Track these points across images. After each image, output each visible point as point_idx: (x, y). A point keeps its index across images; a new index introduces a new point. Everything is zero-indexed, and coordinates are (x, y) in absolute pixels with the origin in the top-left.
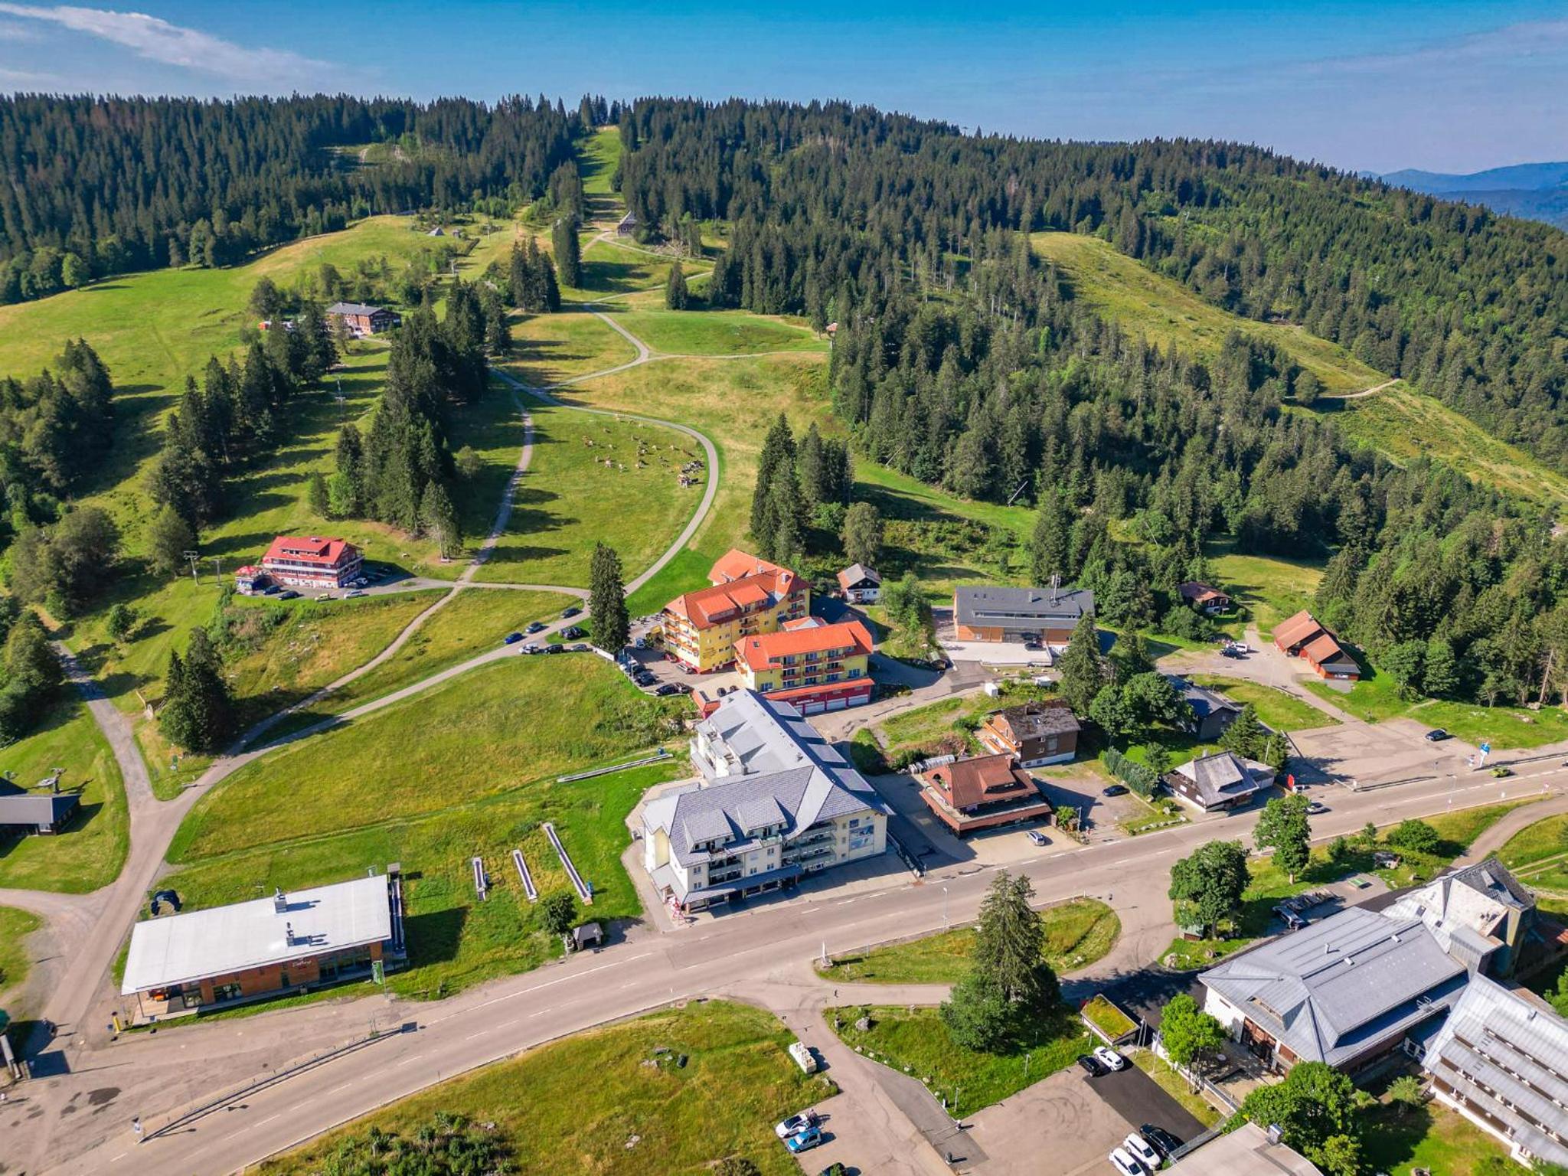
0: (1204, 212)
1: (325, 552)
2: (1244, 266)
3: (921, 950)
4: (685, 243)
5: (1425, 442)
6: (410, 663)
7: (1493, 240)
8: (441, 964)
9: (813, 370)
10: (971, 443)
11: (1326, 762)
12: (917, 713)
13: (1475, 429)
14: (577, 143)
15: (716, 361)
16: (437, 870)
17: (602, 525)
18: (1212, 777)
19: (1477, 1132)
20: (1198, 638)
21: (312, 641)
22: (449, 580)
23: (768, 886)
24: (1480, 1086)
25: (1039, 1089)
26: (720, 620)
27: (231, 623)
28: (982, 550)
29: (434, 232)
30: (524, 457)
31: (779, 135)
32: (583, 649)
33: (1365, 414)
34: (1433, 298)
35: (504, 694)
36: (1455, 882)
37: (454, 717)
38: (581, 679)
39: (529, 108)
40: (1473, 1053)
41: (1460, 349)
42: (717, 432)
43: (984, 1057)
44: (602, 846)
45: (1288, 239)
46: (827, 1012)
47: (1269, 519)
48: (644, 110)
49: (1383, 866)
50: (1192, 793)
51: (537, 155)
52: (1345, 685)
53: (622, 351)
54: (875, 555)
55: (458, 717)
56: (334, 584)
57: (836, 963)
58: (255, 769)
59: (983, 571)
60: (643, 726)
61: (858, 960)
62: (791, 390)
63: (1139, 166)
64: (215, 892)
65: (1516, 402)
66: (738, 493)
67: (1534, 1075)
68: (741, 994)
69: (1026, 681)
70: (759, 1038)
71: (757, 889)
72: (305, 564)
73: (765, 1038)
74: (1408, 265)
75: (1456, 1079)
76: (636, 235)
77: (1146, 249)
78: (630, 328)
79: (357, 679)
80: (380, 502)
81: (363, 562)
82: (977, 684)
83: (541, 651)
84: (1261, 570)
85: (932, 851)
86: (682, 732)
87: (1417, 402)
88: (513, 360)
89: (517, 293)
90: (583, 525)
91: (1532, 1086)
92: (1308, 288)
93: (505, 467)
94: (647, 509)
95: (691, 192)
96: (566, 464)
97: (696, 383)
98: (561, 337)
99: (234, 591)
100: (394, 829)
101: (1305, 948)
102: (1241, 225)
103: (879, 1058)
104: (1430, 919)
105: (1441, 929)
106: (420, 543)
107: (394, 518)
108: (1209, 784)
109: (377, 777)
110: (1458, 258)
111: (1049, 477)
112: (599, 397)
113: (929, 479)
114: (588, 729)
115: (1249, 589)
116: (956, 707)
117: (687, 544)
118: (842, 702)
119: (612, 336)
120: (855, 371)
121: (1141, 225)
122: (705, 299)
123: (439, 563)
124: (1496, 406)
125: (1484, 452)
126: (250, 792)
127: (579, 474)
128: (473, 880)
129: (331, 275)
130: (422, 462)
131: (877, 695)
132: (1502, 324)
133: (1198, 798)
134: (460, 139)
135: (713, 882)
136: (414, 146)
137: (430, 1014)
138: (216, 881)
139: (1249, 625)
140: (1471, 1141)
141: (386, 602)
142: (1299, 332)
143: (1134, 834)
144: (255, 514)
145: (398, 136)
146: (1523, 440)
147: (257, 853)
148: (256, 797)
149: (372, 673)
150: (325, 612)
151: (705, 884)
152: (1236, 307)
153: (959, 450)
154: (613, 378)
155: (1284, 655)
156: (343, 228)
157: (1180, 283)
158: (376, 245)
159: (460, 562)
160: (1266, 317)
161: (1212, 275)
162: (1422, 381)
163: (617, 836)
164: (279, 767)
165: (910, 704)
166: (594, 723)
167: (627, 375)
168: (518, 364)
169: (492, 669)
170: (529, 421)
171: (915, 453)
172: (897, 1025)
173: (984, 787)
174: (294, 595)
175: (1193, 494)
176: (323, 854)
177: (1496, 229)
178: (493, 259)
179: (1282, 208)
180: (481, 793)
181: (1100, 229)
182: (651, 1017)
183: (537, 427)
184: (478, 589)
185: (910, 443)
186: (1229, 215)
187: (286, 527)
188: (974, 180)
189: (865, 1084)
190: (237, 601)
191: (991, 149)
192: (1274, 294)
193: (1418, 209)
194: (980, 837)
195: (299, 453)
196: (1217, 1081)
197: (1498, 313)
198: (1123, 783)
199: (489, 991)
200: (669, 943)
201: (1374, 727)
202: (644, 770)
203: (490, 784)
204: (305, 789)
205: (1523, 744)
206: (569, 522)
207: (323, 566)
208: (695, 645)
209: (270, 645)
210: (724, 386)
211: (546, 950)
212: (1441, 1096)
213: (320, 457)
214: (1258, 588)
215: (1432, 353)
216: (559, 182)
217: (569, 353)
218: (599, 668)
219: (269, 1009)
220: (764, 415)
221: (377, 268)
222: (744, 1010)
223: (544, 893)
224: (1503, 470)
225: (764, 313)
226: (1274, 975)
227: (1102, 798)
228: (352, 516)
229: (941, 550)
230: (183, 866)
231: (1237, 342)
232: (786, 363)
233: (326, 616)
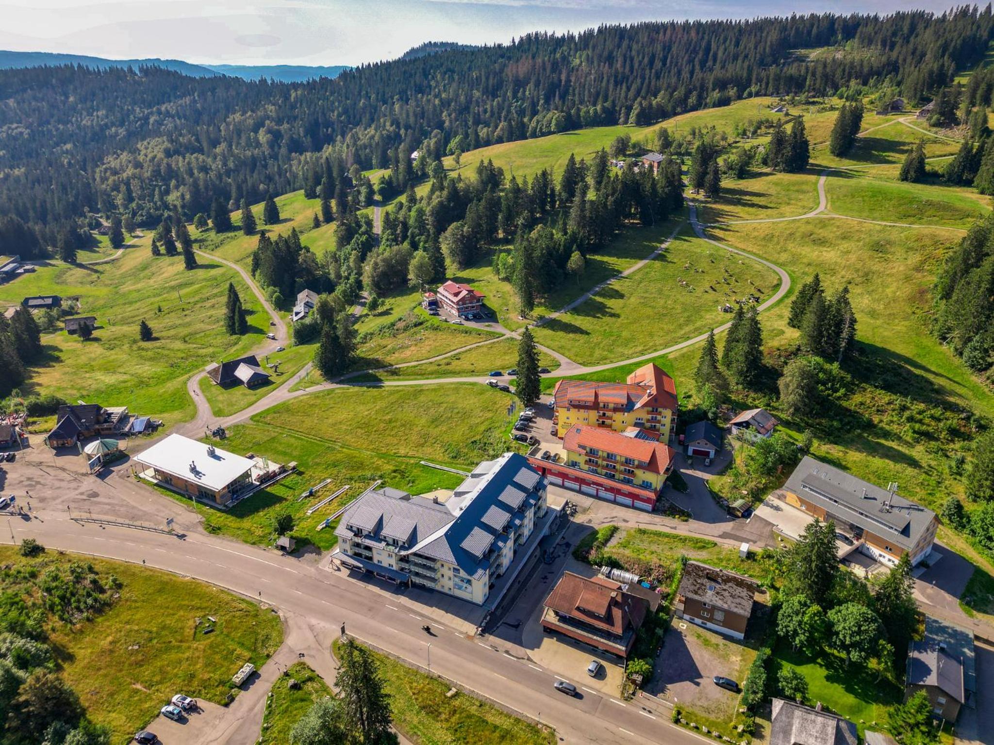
1: (457, 294)
4: (970, 128)
6: (437, 368)
8: (235, 518)
12: (670, 536)
16: (310, 476)
17: (631, 323)
21: (416, 340)
22: (510, 330)
23: (390, 578)
26: (578, 406)
27: (400, 319)
29: (776, 109)
30: (635, 267)
35: (455, 402)
37: (422, 404)
53: (804, 207)
56: (457, 314)
58: (328, 393)
61: (365, 653)
62: (915, 260)
64: (241, 439)
68: (292, 623)
70: (249, 649)
73: (252, 651)
76: (930, 119)
78: (834, 190)
79: (408, 367)
81: (482, 306)
82: (746, 541)
83: (496, 387)
85: (516, 628)
88: (717, 203)
90: (619, 320)
93: (616, 271)
94: (673, 321)
96: (655, 278)
97: (833, 239)
98: (771, 190)
100: (331, 447)
103: (269, 707)
109: (360, 419)
112: (741, 237)
114: (467, 441)
116: (702, 548)
117: (671, 352)
118: (629, 501)
123: (516, 319)
126: (313, 402)
127: (656, 286)
131: (662, 509)
135: (354, 555)
137: (196, 536)
141: (468, 332)
143: (677, 721)
145: (847, 42)
147: (277, 430)
148: (312, 406)
149: (417, 366)
150: (438, 327)
151: (350, 552)
154: (768, 225)
159: (527, 321)
164: (337, 396)
165: (673, 528)
166: (473, 439)
167: (782, 225)
168: (715, 206)
170: (666, 245)
173: (577, 605)
180: (385, 450)
182: (245, 602)
183: (667, 249)
185: (968, 329)
189: (241, 714)
190: (416, 309)
198: (744, 683)
200: (311, 573)
203: (395, 447)
204: (330, 411)
206: (613, 315)
207: (453, 302)
209: (401, 336)
210: (856, 246)
217: (761, 203)
222: (277, 631)
227: (707, 681)
232: (935, 236)
233: (436, 329)
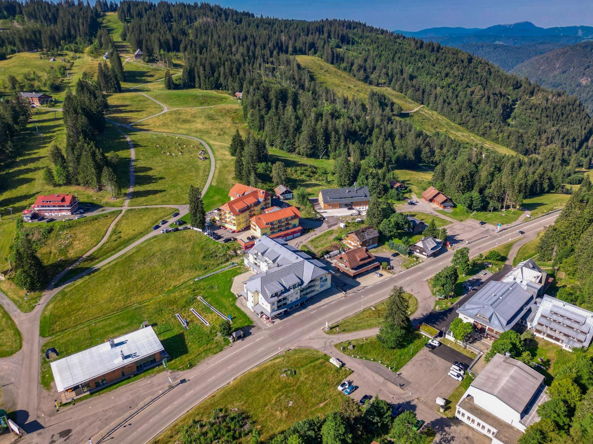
0: (350, 47)
1: (63, 200)
2: (368, 66)
3: (357, 319)
4: (165, 62)
5: (435, 126)
6: (116, 242)
7: (444, 55)
8: (184, 356)
9: (236, 111)
10: (306, 136)
11: (454, 236)
12: (320, 237)
13: (448, 121)
14: (100, 20)
15: (195, 110)
16: (163, 321)
17: (174, 179)
18: (428, 246)
19: (551, 343)
20: (399, 200)
21: (68, 239)
22: (118, 207)
23: (296, 306)
24: (551, 329)
25: (417, 357)
26: (242, 211)
27: (27, 235)
28: (316, 176)
29: (52, 60)
30: (132, 153)
31: (187, 16)
32: (186, 228)
33: (416, 118)
34: (429, 76)
35: (161, 250)
36: (524, 268)
37: (143, 261)
38: (190, 240)
39: (73, 5)
40: (547, 320)
41: (441, 93)
42: (205, 138)
43: (395, 351)
44: (226, 302)
45: (380, 56)
46: (336, 346)
47: (405, 156)
48: (127, 6)
49: (488, 267)
50: (421, 252)
51: (85, 25)
52: (450, 210)
53: (156, 108)
54: (285, 181)
55: (145, 261)
56: (69, 213)
57: (331, 328)
58: (64, 294)
59: (320, 183)
60: (222, 255)
61: (338, 326)
62: (229, 120)
63: (325, 29)
64: (70, 346)
65: (460, 111)
66: (224, 162)
67: (568, 322)
68: (302, 345)
69: (354, 221)
70: (317, 359)
71: (292, 307)
72: (54, 206)
73: (319, 359)
74: (420, 65)
75: (544, 329)
76: (144, 59)
77: (335, 61)
78: (156, 97)
79: (95, 251)
80: (80, 177)
81: (79, 203)
82: (336, 224)
83: (170, 231)
84: (408, 174)
85: (345, 285)
86: (237, 255)
87: (430, 113)
88: (110, 114)
89: (102, 85)
90: (167, 179)
91: (567, 326)
92: (390, 74)
93: (125, 158)
94: (190, 171)
95: (162, 40)
96: (151, 155)
97: (190, 119)
98: (127, 103)
99: (22, 221)
100: (136, 308)
101: (486, 296)
102: (364, 51)
103: (361, 358)
104: (518, 281)
105: (523, 283)
106: (100, 193)
107: (87, 184)
108: (427, 248)
109: (119, 289)
110: (434, 62)
111: (333, 147)
112: (154, 127)
113: (291, 151)
114: (200, 259)
115: (406, 181)
116: (332, 233)
117: (211, 183)
118: (291, 236)
119: (149, 101)
120: (256, 111)
121: (333, 52)
122: (180, 85)
123: (112, 201)
124: (454, 112)
125: (452, 128)
126: (66, 303)
127: (158, 159)
128: (180, 322)
129: (13, 80)
130: (97, 159)
131: (304, 232)
132: (451, 84)
133: (424, 253)
134: (46, 17)
135: (279, 307)
136: (23, 21)
137: (190, 375)
138: (68, 341)
139: (412, 193)
140: (551, 346)
141: (96, 218)
142: (389, 90)
143: (408, 268)
144: (16, 187)
145: (14, 16)
146: (463, 123)
147: (81, 327)
148: (70, 305)
149: (101, 248)
150: (70, 226)
151: (276, 309)
152: (368, 82)
153: (300, 140)
154: (156, 119)
155: (427, 202)
156: (6, 59)
157: (348, 73)
158: (26, 66)
159: (121, 199)
160: (378, 85)
161: (359, 70)
162: (431, 105)
163: (230, 297)
164: (74, 291)
165: (316, 234)
166: (202, 256)
167: (161, 117)
168: (113, 115)
169: (152, 241)
170: (128, 139)
171: (284, 142)
172: (362, 345)
173: (359, 259)
174: (52, 220)
175: (384, 149)
176: (110, 323)
177: (443, 51)
178: (84, 70)
179: (376, 45)
180: (166, 290)
181: (317, 54)
182: (274, 359)
183: (133, 141)
184: (133, 209)
185: (282, 138)
186: (359, 48)
187: (34, 191)
188: (269, 35)
189: (360, 367)
190: (26, 226)
191: (271, 23)
192: (379, 76)
193: (418, 45)
194: (359, 277)
195: (28, 159)
196: (470, 343)
197: (449, 80)
198: (397, 252)
199: (208, 362)
200: (269, 332)
201: (462, 223)
202: (229, 271)
203: (168, 285)
204: (90, 298)
205: (507, 223)
206: (161, 178)
207: (63, 206)
208: (234, 222)
209: (49, 242)
210: (203, 119)
211: (223, 343)
212: (538, 335)
213: (38, 160)
214: (409, 181)
215: (433, 95)
216: (101, 37)
217: (133, 109)
218: (196, 235)
219: (120, 386)
220: (222, 130)
221: (32, 76)
222: (306, 350)
223: (211, 322)
224: (459, 134)
225: (206, 89)
226: (481, 306)
227: (392, 258)
228: (65, 184)
229: (303, 177)
230: (50, 338)
231: (373, 94)
232: (225, 109)
233: (70, 227)
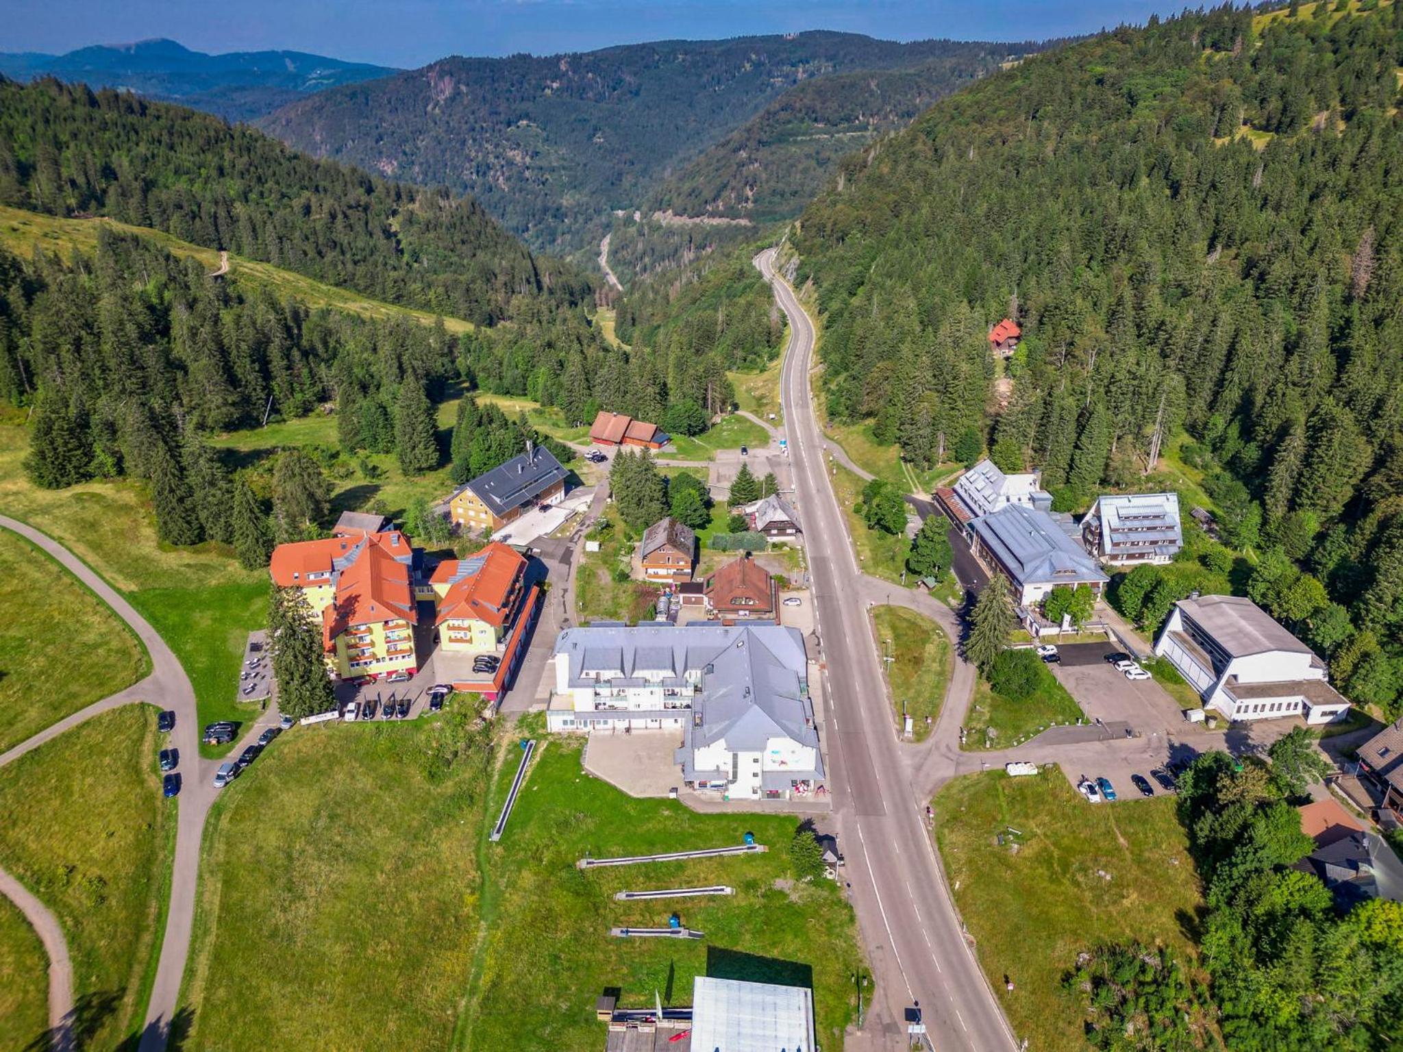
3: (904, 690)
5: (299, 298)
6: (111, 903)
12: (581, 591)
13: (309, 280)
24: (1132, 545)
25: (1066, 685)
32: (271, 734)
35: (289, 832)
37: (286, 894)
38: (334, 758)
40: (1121, 533)
44: (667, 824)
46: (965, 749)
50: (781, 532)
55: (290, 890)
60: (463, 743)
65: (320, 253)
68: (928, 787)
70: (992, 787)
73: (993, 784)
75: (1122, 549)
82: (570, 551)
83: (237, 770)
86: (490, 724)
87: (258, 268)
100: (484, 1008)
103: (1026, 738)
104: (1014, 500)
105: (1023, 501)
111: (284, 386)
114: (427, 786)
116: (592, 573)
117: (117, 589)
124: (313, 259)
125: (330, 296)
128: (657, 939)
131: (539, 598)
133: (789, 531)
137: (896, 993)
142: (113, 223)
155: (614, 447)
160: (69, 213)
162: (247, 249)
163: (656, 810)
166: (421, 776)
169: (226, 826)
172: (993, 720)
173: (764, 586)
177: (153, 111)
180: (467, 911)
189: (1049, 751)
198: (741, 551)
200: (848, 810)
201: (717, 462)
202: (542, 766)
203: (452, 898)
211: (823, 893)
212: (1117, 563)
222: (948, 790)
223: (726, 881)
